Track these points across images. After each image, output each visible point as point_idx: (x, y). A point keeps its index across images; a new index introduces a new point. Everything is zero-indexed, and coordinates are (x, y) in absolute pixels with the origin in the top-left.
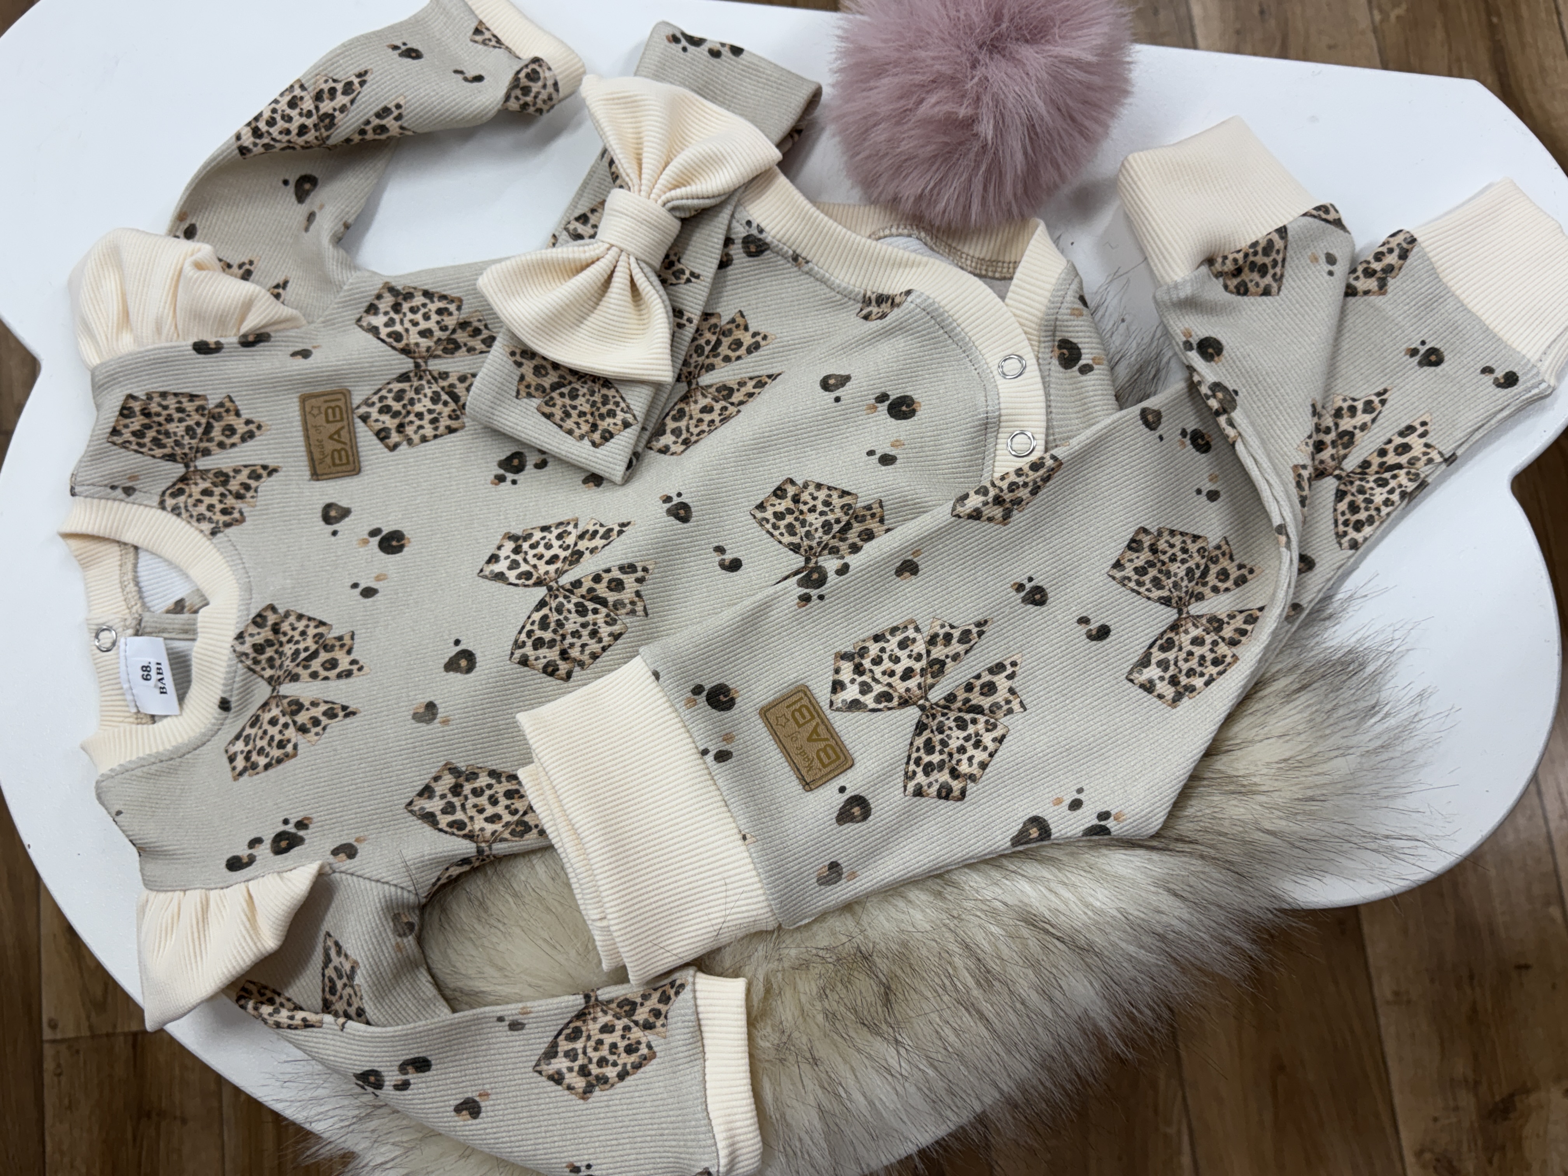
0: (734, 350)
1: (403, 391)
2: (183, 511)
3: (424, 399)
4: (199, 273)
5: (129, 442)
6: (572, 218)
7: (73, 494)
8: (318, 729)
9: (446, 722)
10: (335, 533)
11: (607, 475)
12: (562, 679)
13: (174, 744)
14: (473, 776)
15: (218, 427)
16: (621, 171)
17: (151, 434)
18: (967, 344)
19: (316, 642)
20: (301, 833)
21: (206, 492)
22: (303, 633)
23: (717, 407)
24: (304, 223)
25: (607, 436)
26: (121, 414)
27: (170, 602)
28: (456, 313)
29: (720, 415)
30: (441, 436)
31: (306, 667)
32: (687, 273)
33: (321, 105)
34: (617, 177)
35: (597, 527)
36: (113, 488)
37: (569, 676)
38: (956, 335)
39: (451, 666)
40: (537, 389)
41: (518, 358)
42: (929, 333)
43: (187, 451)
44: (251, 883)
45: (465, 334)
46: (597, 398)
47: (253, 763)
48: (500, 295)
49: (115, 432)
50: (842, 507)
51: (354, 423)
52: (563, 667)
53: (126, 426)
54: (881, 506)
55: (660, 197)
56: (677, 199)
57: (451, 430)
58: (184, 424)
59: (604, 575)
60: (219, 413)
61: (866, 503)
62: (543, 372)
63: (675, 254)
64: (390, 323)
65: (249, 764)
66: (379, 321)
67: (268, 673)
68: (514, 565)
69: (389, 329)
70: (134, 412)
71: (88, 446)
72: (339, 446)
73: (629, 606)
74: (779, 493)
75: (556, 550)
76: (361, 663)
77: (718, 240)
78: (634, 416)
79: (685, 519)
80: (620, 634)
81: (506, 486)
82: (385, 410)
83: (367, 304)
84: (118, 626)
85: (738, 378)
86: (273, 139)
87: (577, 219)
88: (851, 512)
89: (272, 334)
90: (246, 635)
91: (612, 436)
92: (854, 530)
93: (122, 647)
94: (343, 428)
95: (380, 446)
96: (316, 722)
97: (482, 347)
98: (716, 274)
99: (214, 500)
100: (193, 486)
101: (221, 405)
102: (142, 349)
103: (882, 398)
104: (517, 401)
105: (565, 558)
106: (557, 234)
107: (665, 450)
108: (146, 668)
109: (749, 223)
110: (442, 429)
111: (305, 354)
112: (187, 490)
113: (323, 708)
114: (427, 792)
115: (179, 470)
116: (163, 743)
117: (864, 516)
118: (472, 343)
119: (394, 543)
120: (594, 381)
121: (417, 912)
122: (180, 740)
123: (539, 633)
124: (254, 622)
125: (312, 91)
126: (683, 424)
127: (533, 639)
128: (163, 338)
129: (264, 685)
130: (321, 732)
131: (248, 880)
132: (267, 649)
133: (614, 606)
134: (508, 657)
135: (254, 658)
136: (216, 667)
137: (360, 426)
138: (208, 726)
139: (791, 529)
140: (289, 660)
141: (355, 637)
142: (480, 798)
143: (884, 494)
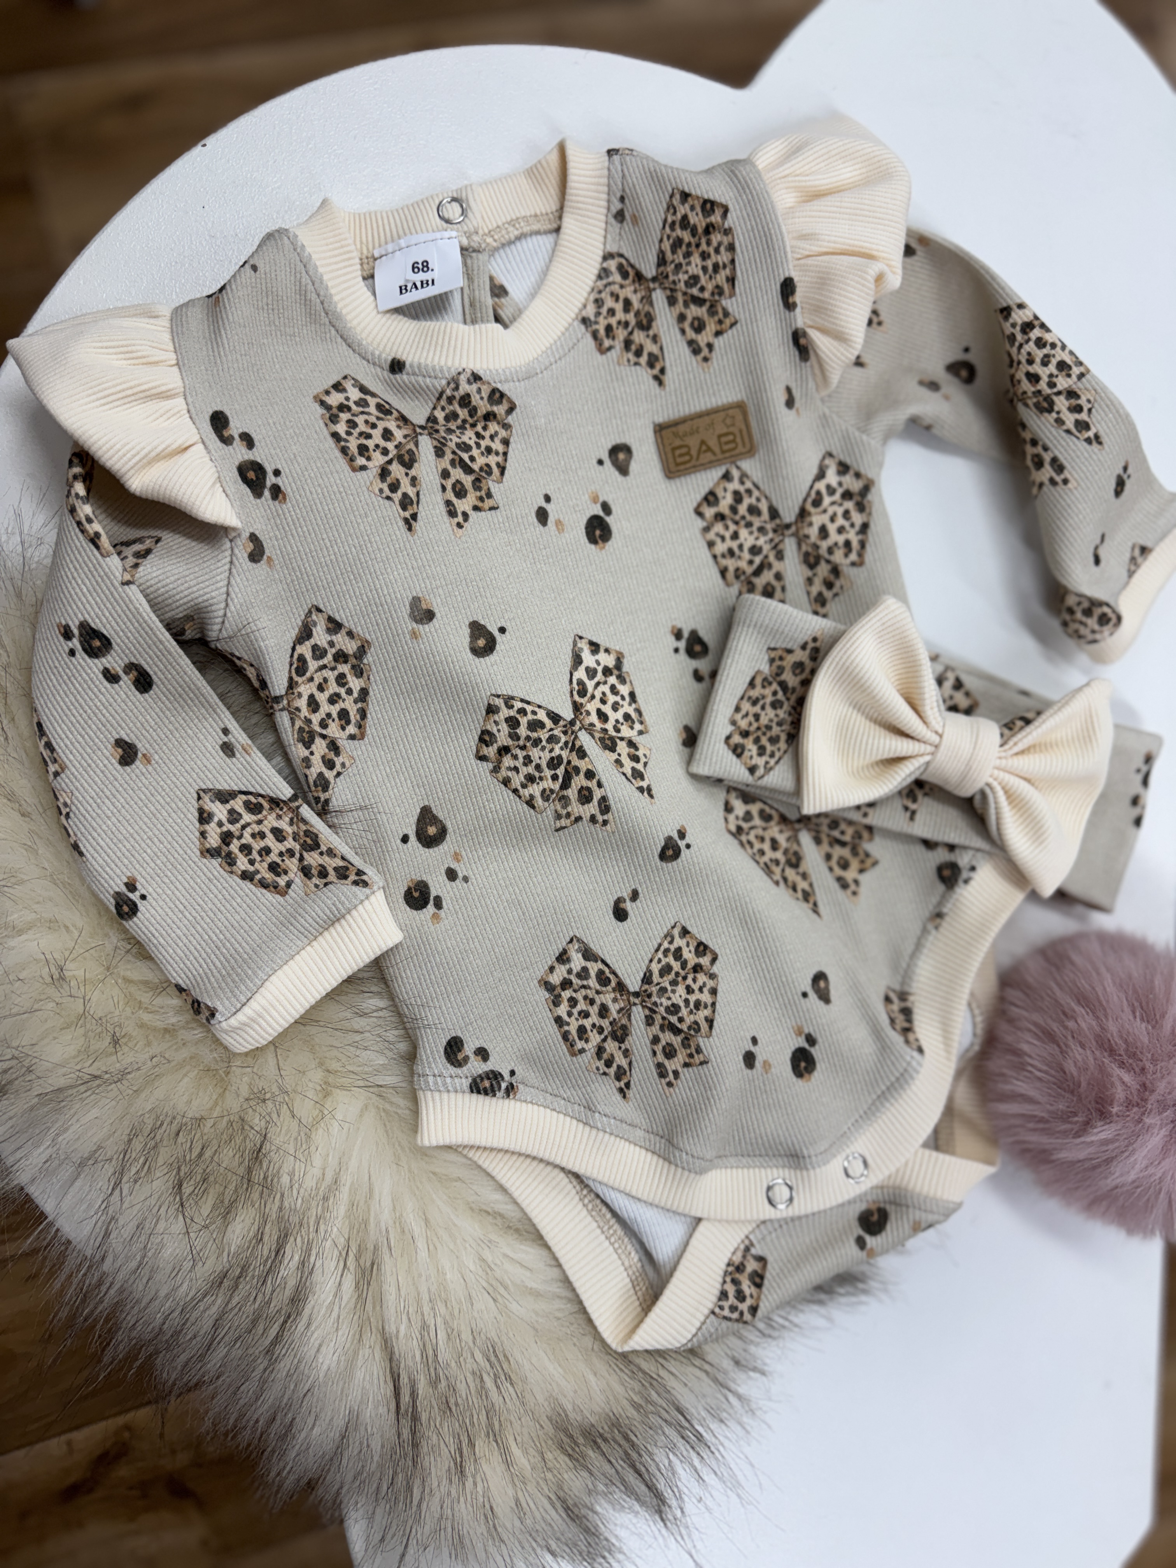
0: (838, 863)
1: (759, 513)
2: (605, 282)
3: (753, 537)
4: (872, 281)
5: (675, 213)
6: (958, 673)
7: (611, 152)
8: (387, 492)
9: (414, 635)
10: (600, 462)
11: (697, 756)
12: (478, 751)
13: (344, 312)
14: (359, 672)
15: (701, 312)
16: (1019, 736)
17: (686, 236)
18: (874, 1115)
19: (481, 469)
20: (267, 493)
21: (627, 304)
22: (489, 450)
23: (779, 855)
24: (927, 379)
25: (738, 751)
26: (706, 201)
27: (503, 279)
28: (848, 561)
29: (771, 860)
30: (717, 563)
31: (453, 463)
32: (914, 807)
33: (1062, 398)
34: (1010, 729)
35: (643, 760)
36: (622, 199)
37: (482, 758)
38: (882, 1103)
39: (477, 629)
40: (779, 667)
41: (811, 645)
42: (881, 1077)
43: (671, 278)
44: (200, 446)
45: (826, 574)
46: (776, 730)
47: (337, 416)
48: (879, 624)
49: (685, 196)
50: (696, 1023)
51: (720, 465)
52: (491, 751)
53: (692, 208)
54: (701, 1063)
55: (995, 779)
56: (995, 798)
57: (723, 572)
58: (701, 273)
59: (595, 781)
60: (717, 313)
61: (703, 1047)
62: (798, 671)
63: (931, 789)
64: (831, 491)
65: (335, 411)
66: (832, 477)
67: (440, 415)
68: (591, 673)
69: (824, 491)
70: (709, 215)
71: (666, 166)
72: (694, 452)
73: (564, 812)
74: (702, 948)
75: (613, 716)
76: (466, 525)
77: (953, 837)
78: (762, 777)
79: (663, 856)
80: (533, 807)
81: (672, 642)
82: (738, 497)
83: (848, 461)
84: (469, 225)
85: (811, 872)
86: (1021, 346)
87: (957, 679)
88: (692, 1032)
89: (808, 364)
90: (479, 384)
91: (739, 756)
92: (673, 1038)
93: (447, 234)
94: (714, 454)
95: (699, 497)
96: (394, 487)
97: (814, 593)
98: (917, 837)
99: (620, 315)
100: (632, 288)
101: (726, 314)
102: (780, 219)
103: (811, 1040)
104: (766, 647)
105: (605, 731)
106: (940, 659)
107: (728, 809)
108: (425, 266)
109: (973, 869)
110: (724, 562)
111: (790, 403)
112: (627, 282)
113: (411, 492)
114: (334, 626)
115: (649, 270)
116: (342, 299)
117: (689, 1046)
118: (818, 581)
119: (598, 533)
120: (792, 723)
121: (198, 636)
122: (349, 318)
123: (524, 721)
124: (494, 391)
125: (1078, 387)
126: (757, 821)
127: (518, 716)
128: (795, 243)
129: (426, 413)
130: (384, 495)
131: (203, 443)
132: (466, 411)
133: (563, 797)
134: (494, 692)
135: (454, 397)
136: (438, 353)
137: (717, 473)
138: (371, 348)
139: (666, 970)
140: (458, 440)
141: (493, 512)
142: (335, 684)
143: (715, 1064)
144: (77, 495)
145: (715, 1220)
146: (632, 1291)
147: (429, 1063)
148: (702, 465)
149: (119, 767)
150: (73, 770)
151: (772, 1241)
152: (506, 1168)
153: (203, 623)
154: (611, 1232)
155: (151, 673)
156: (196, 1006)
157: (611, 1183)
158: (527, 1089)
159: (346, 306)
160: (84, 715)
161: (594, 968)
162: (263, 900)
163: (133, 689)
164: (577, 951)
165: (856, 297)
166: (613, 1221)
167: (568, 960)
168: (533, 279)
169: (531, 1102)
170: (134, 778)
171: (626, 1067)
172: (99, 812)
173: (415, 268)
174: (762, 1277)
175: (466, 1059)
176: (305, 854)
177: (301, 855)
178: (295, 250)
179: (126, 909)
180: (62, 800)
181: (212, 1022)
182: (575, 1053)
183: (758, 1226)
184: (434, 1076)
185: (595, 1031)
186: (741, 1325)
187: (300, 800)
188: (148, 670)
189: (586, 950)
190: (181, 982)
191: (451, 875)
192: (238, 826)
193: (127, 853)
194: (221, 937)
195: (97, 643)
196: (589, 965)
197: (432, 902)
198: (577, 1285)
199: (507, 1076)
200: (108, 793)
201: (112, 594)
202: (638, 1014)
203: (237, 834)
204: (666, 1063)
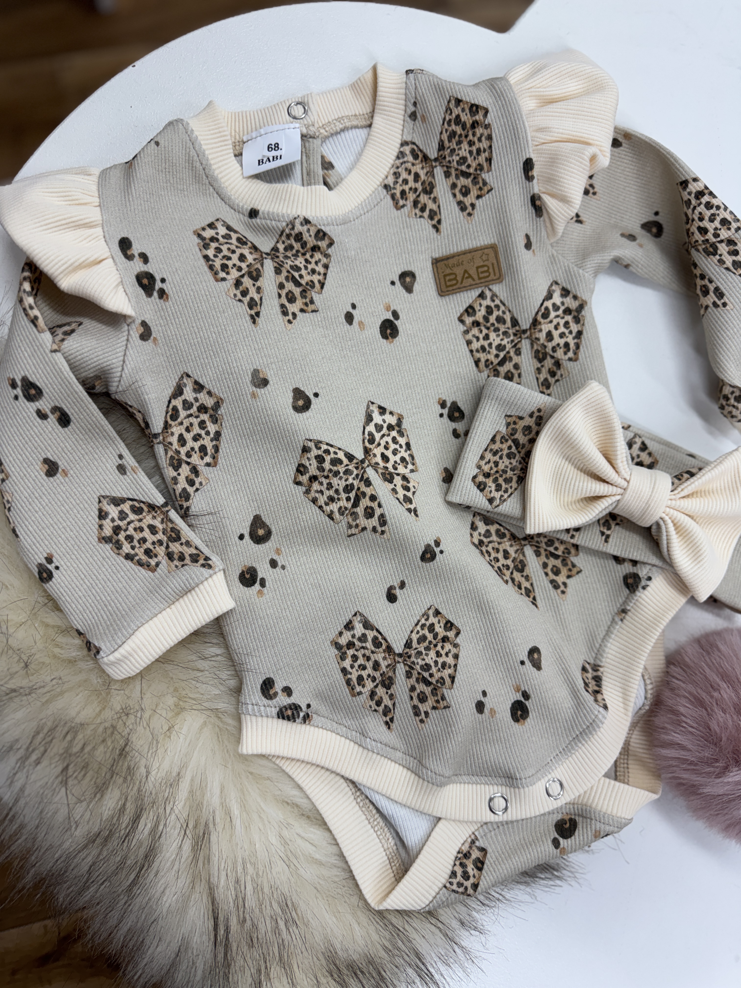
0: (552, 570)
1: (504, 322)
2: (401, 161)
3: (499, 339)
4: (588, 160)
5: (451, 113)
6: (644, 439)
7: (408, 72)
8: (239, 296)
9: (254, 395)
10: (393, 283)
11: (452, 490)
12: (295, 478)
13: (220, 176)
14: (215, 420)
15: (468, 182)
16: (685, 484)
17: (458, 130)
18: (570, 752)
19: (307, 284)
20: (155, 294)
21: (417, 177)
22: (313, 271)
23: (509, 562)
24: (627, 233)
25: (481, 487)
26: (472, 105)
27: (331, 158)
28: (567, 357)
29: (503, 565)
30: (473, 356)
31: (287, 278)
32: (608, 532)
33: (724, 245)
34: (680, 479)
35: (412, 490)
36: (415, 104)
37: (298, 483)
38: (576, 744)
39: (298, 393)
40: (513, 429)
41: (536, 414)
42: (576, 725)
43: (447, 159)
44: (110, 260)
45: (550, 366)
46: (510, 474)
47: (209, 245)
48: (585, 400)
49: (458, 101)
50: (442, 678)
51: (477, 288)
52: (304, 479)
53: (463, 110)
54: (445, 708)
55: (667, 515)
56: (666, 528)
57: (477, 362)
58: (468, 155)
59: (376, 503)
60: (478, 183)
61: (446, 696)
62: (526, 433)
63: (621, 521)
64: (556, 308)
65: (208, 241)
66: (557, 299)
67: (281, 247)
68: (379, 428)
69: (551, 308)
70: (475, 115)
71: (445, 81)
72: (459, 279)
73: (354, 523)
74: (449, 625)
75: (392, 458)
76: (294, 321)
77: (635, 555)
78: (498, 506)
79: (423, 558)
80: (332, 519)
81: (438, 409)
82: (489, 311)
83: (569, 289)
84: (308, 120)
85: (532, 575)
86: (695, 208)
87: (643, 443)
88: (439, 685)
89: (542, 219)
90: (309, 226)
91: (482, 490)
92: (425, 688)
93: (292, 126)
94: (474, 280)
95: (462, 310)
96: (245, 293)
97: (542, 379)
98: (610, 554)
99: (411, 184)
100: (421, 166)
101: (485, 183)
102: (524, 118)
103: (526, 695)
104: (504, 414)
105: (386, 468)
106: (631, 429)
107: (474, 527)
108: (277, 147)
109: (649, 579)
110: (478, 355)
111: (528, 246)
112: (417, 161)
113: (256, 297)
114: (199, 387)
115: (433, 153)
116: (219, 167)
117: (437, 695)
118: (544, 371)
119: (389, 331)
120: (522, 469)
121: (104, 390)
122: (223, 180)
123: (328, 458)
124: (319, 231)
125: (735, 237)
126: (494, 538)
127: (324, 455)
128: (534, 134)
129: (272, 245)
130: (237, 298)
131: (113, 259)
132: (299, 244)
133: (354, 513)
134: (307, 437)
135: (291, 234)
136: (282, 204)
137: (475, 293)
138: (237, 201)
139: (422, 639)
140: (292, 264)
141: (314, 313)
142: (198, 428)
143: (454, 708)
144: (24, 291)
145: (450, 819)
146: (389, 866)
147: (249, 695)
148: (465, 287)
149: (45, 478)
150: (14, 478)
151: (491, 837)
152: (302, 773)
153: (107, 381)
154: (375, 823)
155: (69, 414)
156: (89, 645)
157: (376, 788)
158: (319, 718)
159: (221, 172)
160: (23, 441)
161: (371, 634)
162: (139, 574)
163: (57, 424)
164: (359, 622)
165: (576, 171)
166: (377, 816)
167: (353, 628)
168: (352, 158)
169: (322, 728)
170: (56, 485)
171: (391, 707)
172: (30, 507)
173: (269, 148)
174: (483, 863)
175: (276, 694)
176: (170, 544)
177: (168, 545)
178: (186, 133)
179: (45, 575)
180: (6, 498)
181: (98, 657)
182: (355, 694)
183: (482, 826)
184: (253, 704)
185: (369, 679)
186: (465, 897)
187: (169, 507)
188: (68, 411)
189: (365, 621)
190: (80, 628)
191: (273, 564)
192: (125, 522)
193: (47, 537)
194: (109, 598)
195: (33, 392)
196: (367, 632)
197: (258, 582)
198: (349, 859)
199: (304, 707)
200: (37, 495)
201: (44, 358)
202: (401, 669)
203: (124, 527)
204: (420, 705)
